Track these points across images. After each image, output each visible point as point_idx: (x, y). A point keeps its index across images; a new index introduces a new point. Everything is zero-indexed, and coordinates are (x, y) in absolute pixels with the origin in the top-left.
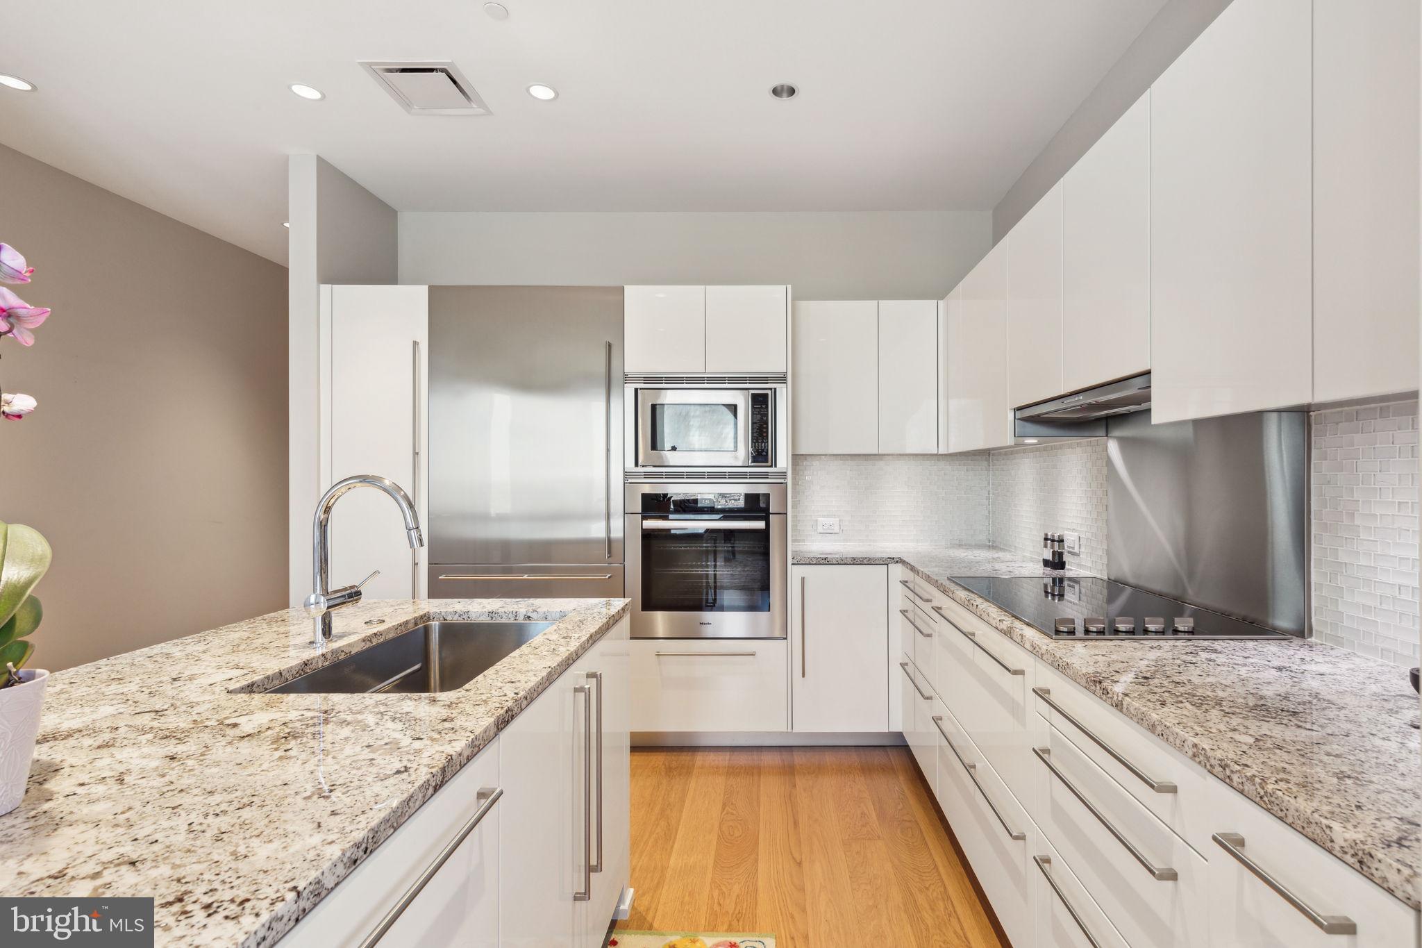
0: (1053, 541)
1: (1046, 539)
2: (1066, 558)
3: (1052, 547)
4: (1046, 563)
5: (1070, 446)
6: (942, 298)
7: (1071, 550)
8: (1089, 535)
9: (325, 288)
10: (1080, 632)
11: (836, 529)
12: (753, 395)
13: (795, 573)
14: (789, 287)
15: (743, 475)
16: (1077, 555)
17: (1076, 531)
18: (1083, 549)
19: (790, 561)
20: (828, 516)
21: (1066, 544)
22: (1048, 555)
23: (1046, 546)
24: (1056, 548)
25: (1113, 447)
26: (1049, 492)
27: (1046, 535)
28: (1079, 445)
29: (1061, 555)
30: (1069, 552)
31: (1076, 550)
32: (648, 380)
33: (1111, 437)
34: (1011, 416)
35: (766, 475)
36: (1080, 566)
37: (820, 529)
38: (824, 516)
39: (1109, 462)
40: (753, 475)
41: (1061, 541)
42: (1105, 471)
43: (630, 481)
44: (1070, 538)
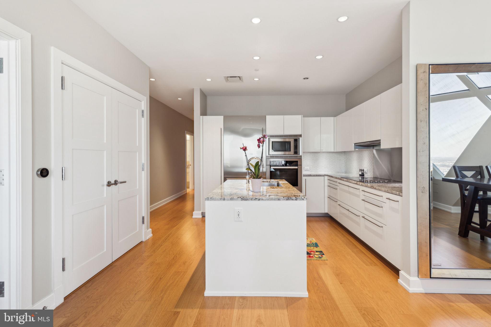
0: (362, 170)
1: (360, 170)
2: (364, 174)
3: (361, 172)
4: (360, 175)
5: (365, 151)
6: (335, 117)
7: (365, 172)
8: (369, 169)
9: (201, 117)
10: (369, 182)
11: (309, 169)
12: (294, 139)
13: (304, 178)
14: (302, 115)
15: (292, 157)
16: (366, 173)
17: (367, 168)
18: (368, 172)
19: (302, 176)
20: (307, 166)
21: (364, 171)
22: (360, 173)
23: (360, 171)
24: (362, 172)
25: (375, 151)
26: (360, 160)
27: (360, 169)
28: (367, 150)
29: (363, 173)
30: (365, 173)
31: (367, 172)
32: (271, 136)
33: (374, 149)
34: (354, 145)
35: (297, 157)
36: (367, 175)
37: (305, 169)
38: (306, 166)
39: (374, 154)
40: (294, 157)
41: (363, 170)
42: (373, 155)
43: (267, 158)
44: (365, 170)
